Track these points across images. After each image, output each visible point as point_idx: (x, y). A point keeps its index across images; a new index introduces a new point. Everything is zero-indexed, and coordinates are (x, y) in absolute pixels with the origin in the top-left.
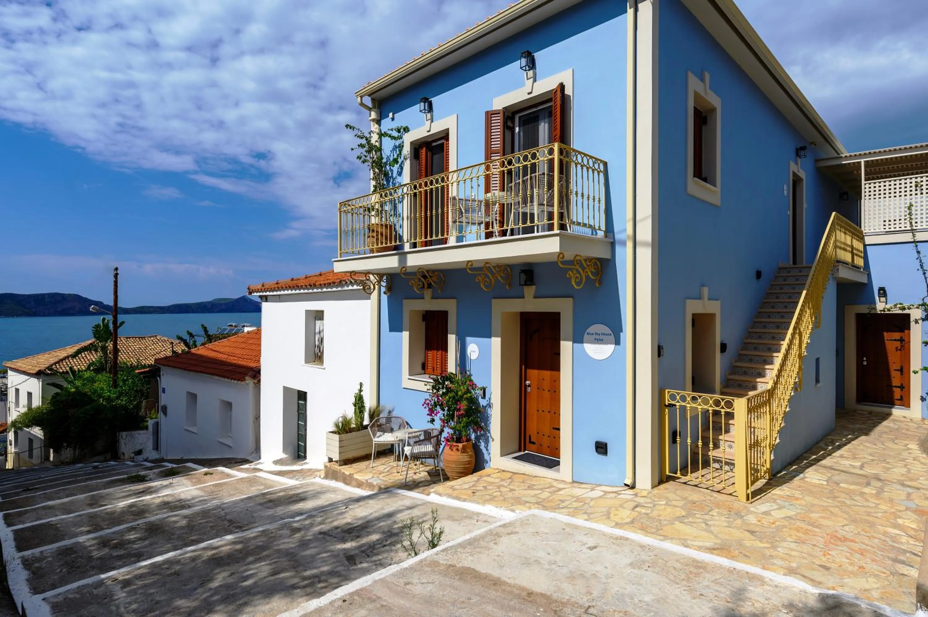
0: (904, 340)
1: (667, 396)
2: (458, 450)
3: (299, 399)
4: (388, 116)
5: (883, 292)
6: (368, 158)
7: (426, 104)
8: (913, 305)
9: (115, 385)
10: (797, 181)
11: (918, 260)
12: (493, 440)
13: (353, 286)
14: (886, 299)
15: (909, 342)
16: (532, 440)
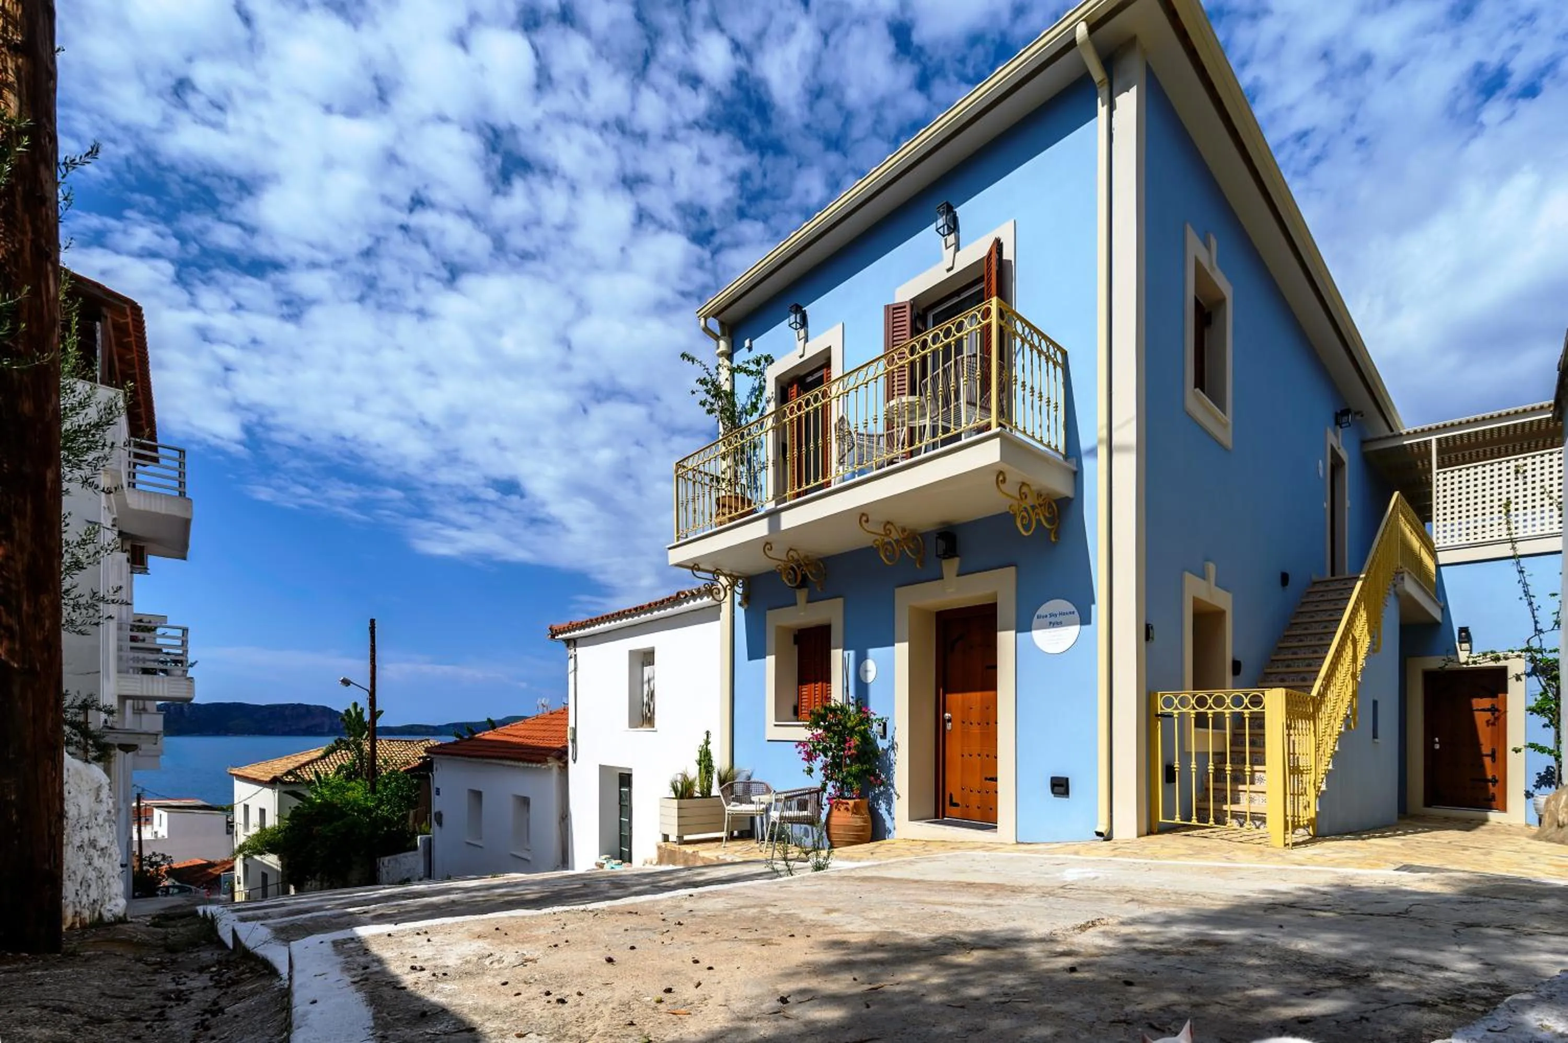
0: (1497, 710)
1: (1160, 702)
2: (847, 809)
3: (621, 785)
4: (743, 346)
5: (1466, 635)
6: (716, 407)
7: (798, 316)
8: (1513, 652)
9: (373, 790)
10: (1337, 465)
11: (1521, 584)
12: (899, 797)
13: (695, 601)
14: (1471, 647)
15: (1505, 712)
16: (954, 801)
